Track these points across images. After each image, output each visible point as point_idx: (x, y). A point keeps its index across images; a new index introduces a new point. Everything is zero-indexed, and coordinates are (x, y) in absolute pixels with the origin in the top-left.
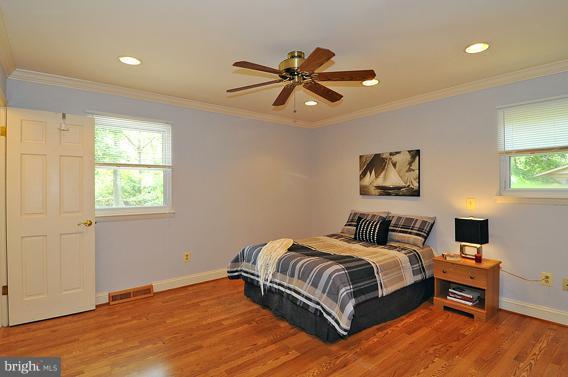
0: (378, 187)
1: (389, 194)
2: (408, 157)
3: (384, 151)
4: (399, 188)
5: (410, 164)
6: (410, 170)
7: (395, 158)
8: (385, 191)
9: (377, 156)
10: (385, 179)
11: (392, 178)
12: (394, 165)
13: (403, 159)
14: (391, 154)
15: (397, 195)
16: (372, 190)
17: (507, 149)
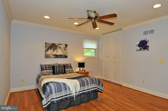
0: (54, 55)
1: (58, 57)
2: (65, 46)
3: (57, 43)
4: (62, 55)
5: (65, 48)
6: (65, 50)
7: (60, 46)
8: (57, 56)
9: (53, 44)
10: (57, 52)
11: (59, 52)
12: (60, 48)
13: (63, 46)
14: (59, 44)
15: (61, 57)
16: (51, 56)
17: (85, 48)
